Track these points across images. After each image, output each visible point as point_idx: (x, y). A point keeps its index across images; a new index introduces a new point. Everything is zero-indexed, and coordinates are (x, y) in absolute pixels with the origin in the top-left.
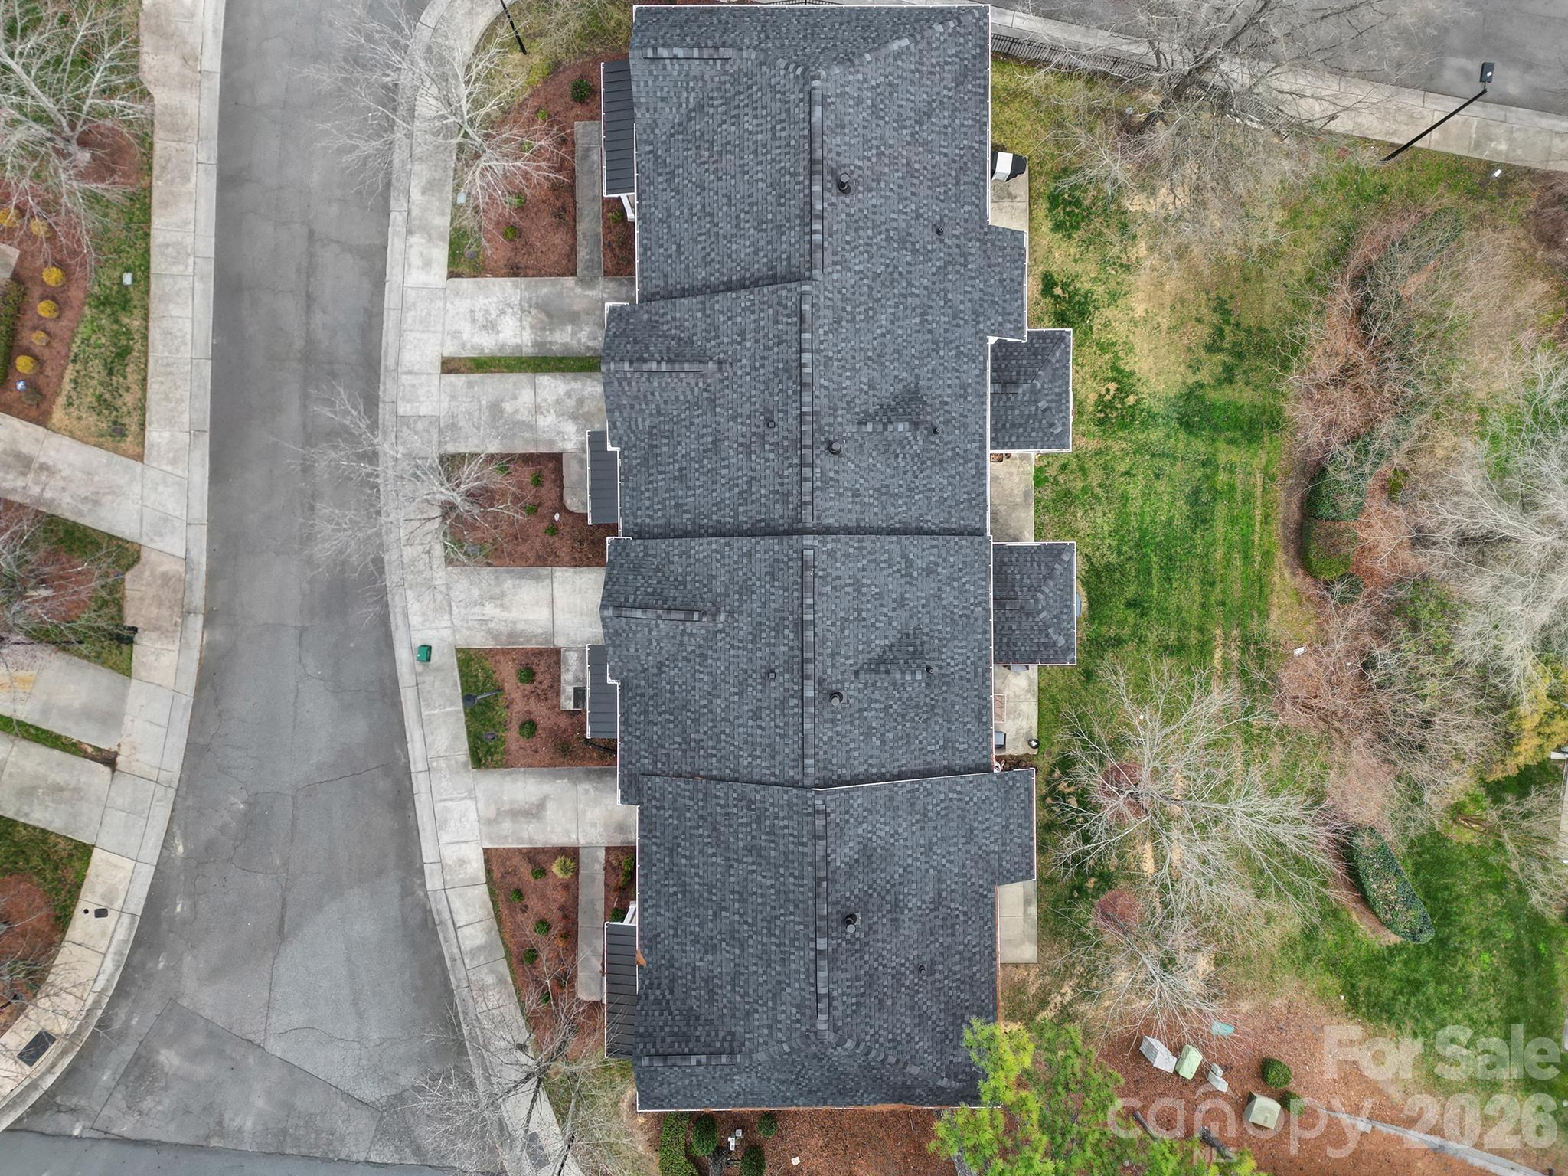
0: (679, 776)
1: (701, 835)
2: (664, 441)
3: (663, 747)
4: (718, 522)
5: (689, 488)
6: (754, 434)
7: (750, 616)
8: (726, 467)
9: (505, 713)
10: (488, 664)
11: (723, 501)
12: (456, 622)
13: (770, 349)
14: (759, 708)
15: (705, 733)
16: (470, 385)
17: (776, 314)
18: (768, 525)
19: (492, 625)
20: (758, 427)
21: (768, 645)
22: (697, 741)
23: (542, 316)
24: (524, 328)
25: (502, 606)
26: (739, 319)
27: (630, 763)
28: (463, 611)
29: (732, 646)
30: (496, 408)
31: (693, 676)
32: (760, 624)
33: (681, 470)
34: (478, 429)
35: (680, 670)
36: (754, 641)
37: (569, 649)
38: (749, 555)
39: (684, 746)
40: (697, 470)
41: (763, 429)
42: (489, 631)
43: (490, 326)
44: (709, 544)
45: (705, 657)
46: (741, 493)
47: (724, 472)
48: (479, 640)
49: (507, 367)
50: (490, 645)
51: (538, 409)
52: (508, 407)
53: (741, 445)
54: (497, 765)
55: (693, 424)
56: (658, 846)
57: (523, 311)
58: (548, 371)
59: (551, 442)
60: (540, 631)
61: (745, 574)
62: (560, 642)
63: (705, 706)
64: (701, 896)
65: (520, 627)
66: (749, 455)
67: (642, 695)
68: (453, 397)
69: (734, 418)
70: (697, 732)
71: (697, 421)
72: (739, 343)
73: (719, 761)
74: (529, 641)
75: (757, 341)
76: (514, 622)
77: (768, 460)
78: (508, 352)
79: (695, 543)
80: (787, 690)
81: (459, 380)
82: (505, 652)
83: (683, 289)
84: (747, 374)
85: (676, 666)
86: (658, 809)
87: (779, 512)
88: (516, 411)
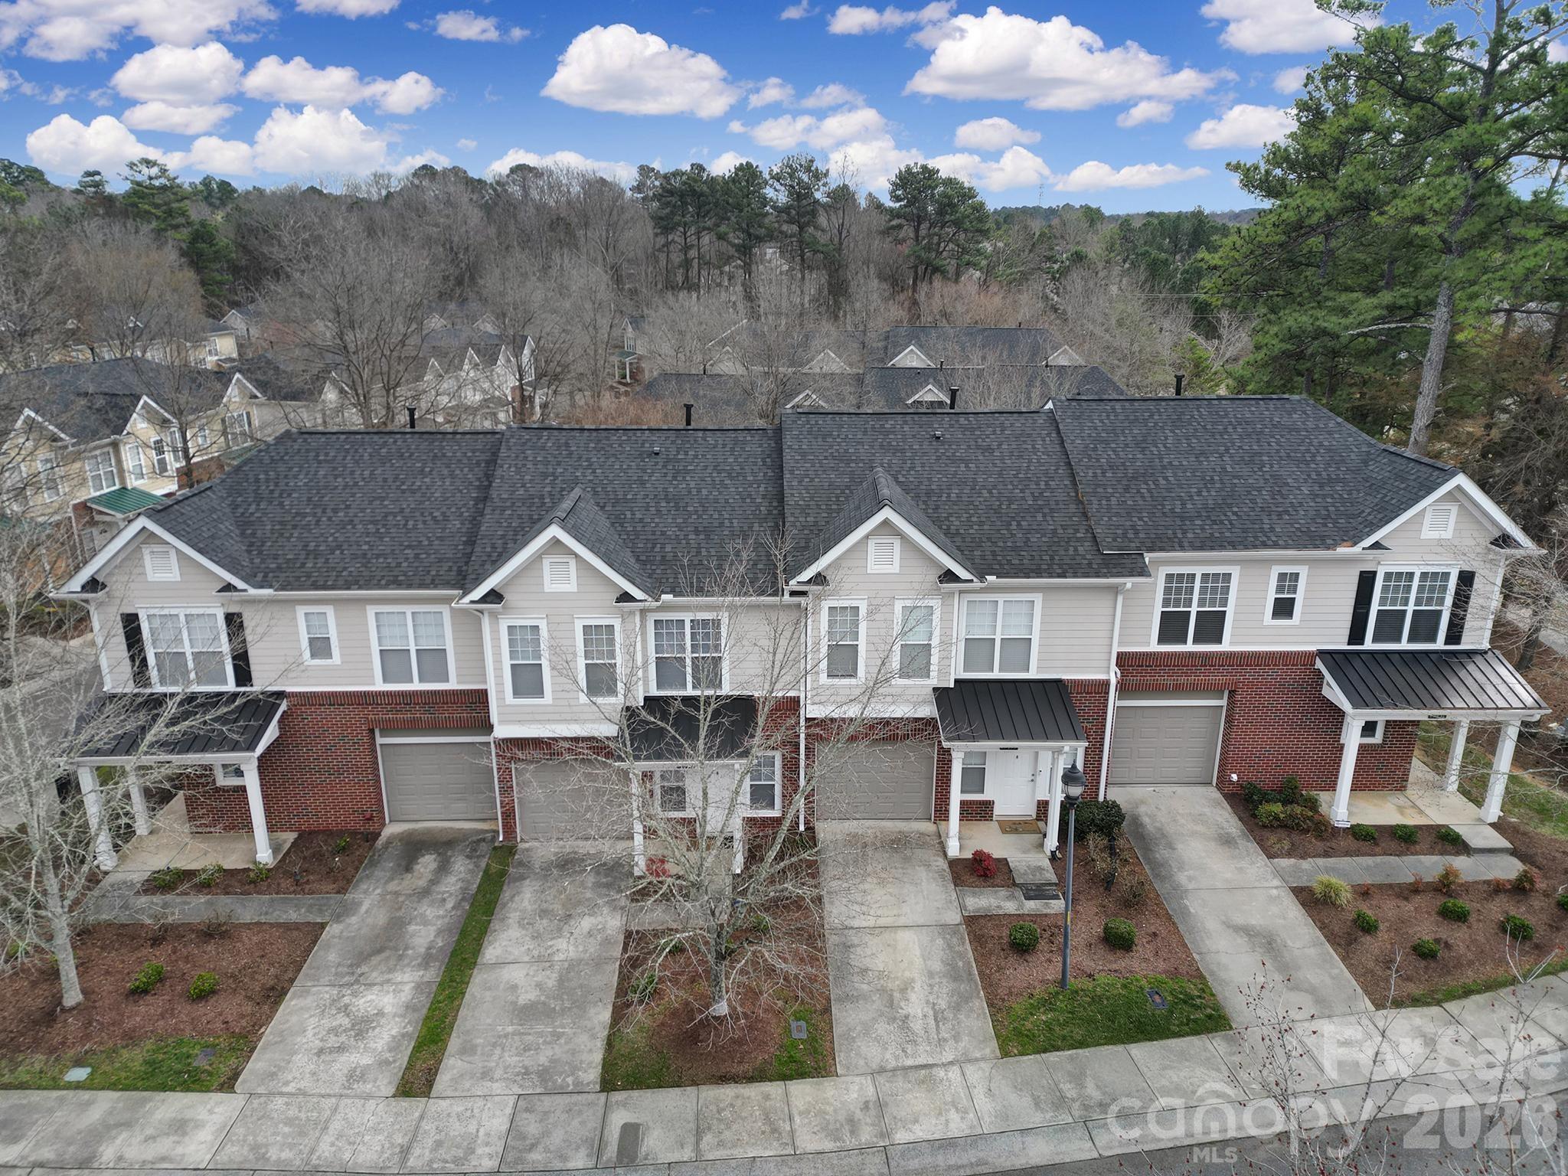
0: (1085, 514)
1: (1149, 491)
2: (657, 549)
3: (1054, 531)
4: (764, 497)
5: (721, 524)
6: (664, 466)
7: (874, 455)
8: (699, 491)
9: (1102, 979)
10: (1019, 1006)
11: (739, 493)
12: (948, 1056)
13: (571, 453)
14: (978, 447)
15: (1022, 491)
16: (467, 1050)
17: (533, 448)
18: (769, 456)
19: (943, 1004)
20: (657, 463)
21: (904, 440)
22: (1035, 499)
23: (375, 960)
24: (388, 981)
25: (903, 991)
26: (528, 477)
27: (1090, 564)
28: (923, 1047)
29: (912, 468)
30: (527, 1013)
31: (955, 503)
32: (882, 446)
33: (697, 532)
34: (559, 1036)
35: (950, 515)
36: (903, 451)
37: (962, 907)
38: (804, 455)
39: (1046, 511)
40: (700, 517)
41: (660, 460)
42: (957, 1008)
43: (362, 1027)
44: (791, 487)
45: (928, 494)
46: (731, 478)
47: (704, 492)
48: (977, 1021)
49: (451, 998)
50: (980, 1004)
51: (543, 961)
52: (527, 996)
53: (675, 478)
54: (1205, 989)
55: (641, 520)
56: (1185, 532)
57: (357, 981)
58: (477, 951)
59: (607, 942)
60: (940, 942)
61: (826, 458)
62: (954, 917)
63: (990, 492)
64: (1222, 489)
65: (937, 966)
66: (688, 472)
67: (994, 554)
68: (486, 1075)
69: (643, 483)
70: (1023, 498)
71: (638, 515)
72: (556, 478)
73: (1052, 479)
74: (961, 955)
75: (559, 464)
76: (931, 974)
77: (696, 457)
78: (425, 1001)
79: (789, 500)
80: (952, 426)
81: (452, 1067)
82: (989, 985)
83: (465, 543)
84: (594, 472)
85: (947, 518)
86: (1137, 533)
87: (756, 447)
88: (539, 986)
